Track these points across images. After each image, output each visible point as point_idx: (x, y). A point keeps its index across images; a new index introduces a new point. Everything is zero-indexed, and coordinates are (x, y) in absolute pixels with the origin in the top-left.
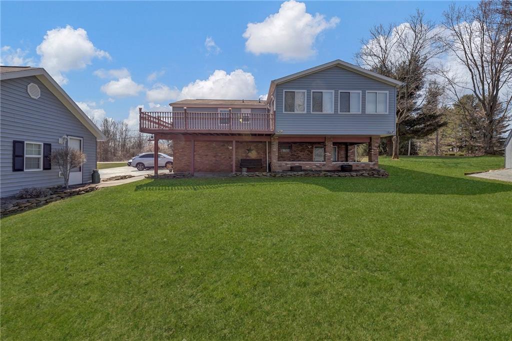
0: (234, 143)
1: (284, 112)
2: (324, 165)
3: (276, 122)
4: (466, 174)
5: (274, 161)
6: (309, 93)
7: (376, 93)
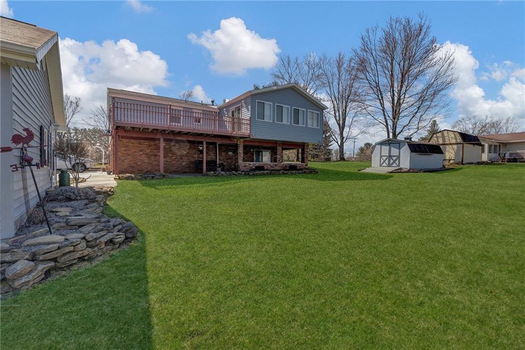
0: (205, 143)
1: (257, 119)
2: (276, 165)
3: (252, 127)
4: (359, 170)
5: (240, 161)
6: (274, 105)
7: (313, 112)
